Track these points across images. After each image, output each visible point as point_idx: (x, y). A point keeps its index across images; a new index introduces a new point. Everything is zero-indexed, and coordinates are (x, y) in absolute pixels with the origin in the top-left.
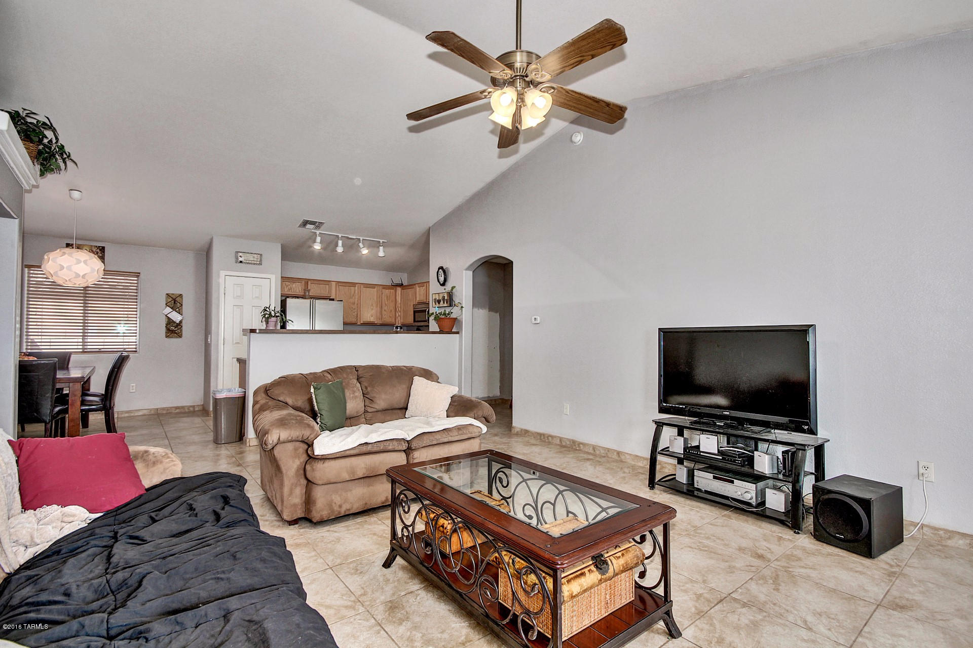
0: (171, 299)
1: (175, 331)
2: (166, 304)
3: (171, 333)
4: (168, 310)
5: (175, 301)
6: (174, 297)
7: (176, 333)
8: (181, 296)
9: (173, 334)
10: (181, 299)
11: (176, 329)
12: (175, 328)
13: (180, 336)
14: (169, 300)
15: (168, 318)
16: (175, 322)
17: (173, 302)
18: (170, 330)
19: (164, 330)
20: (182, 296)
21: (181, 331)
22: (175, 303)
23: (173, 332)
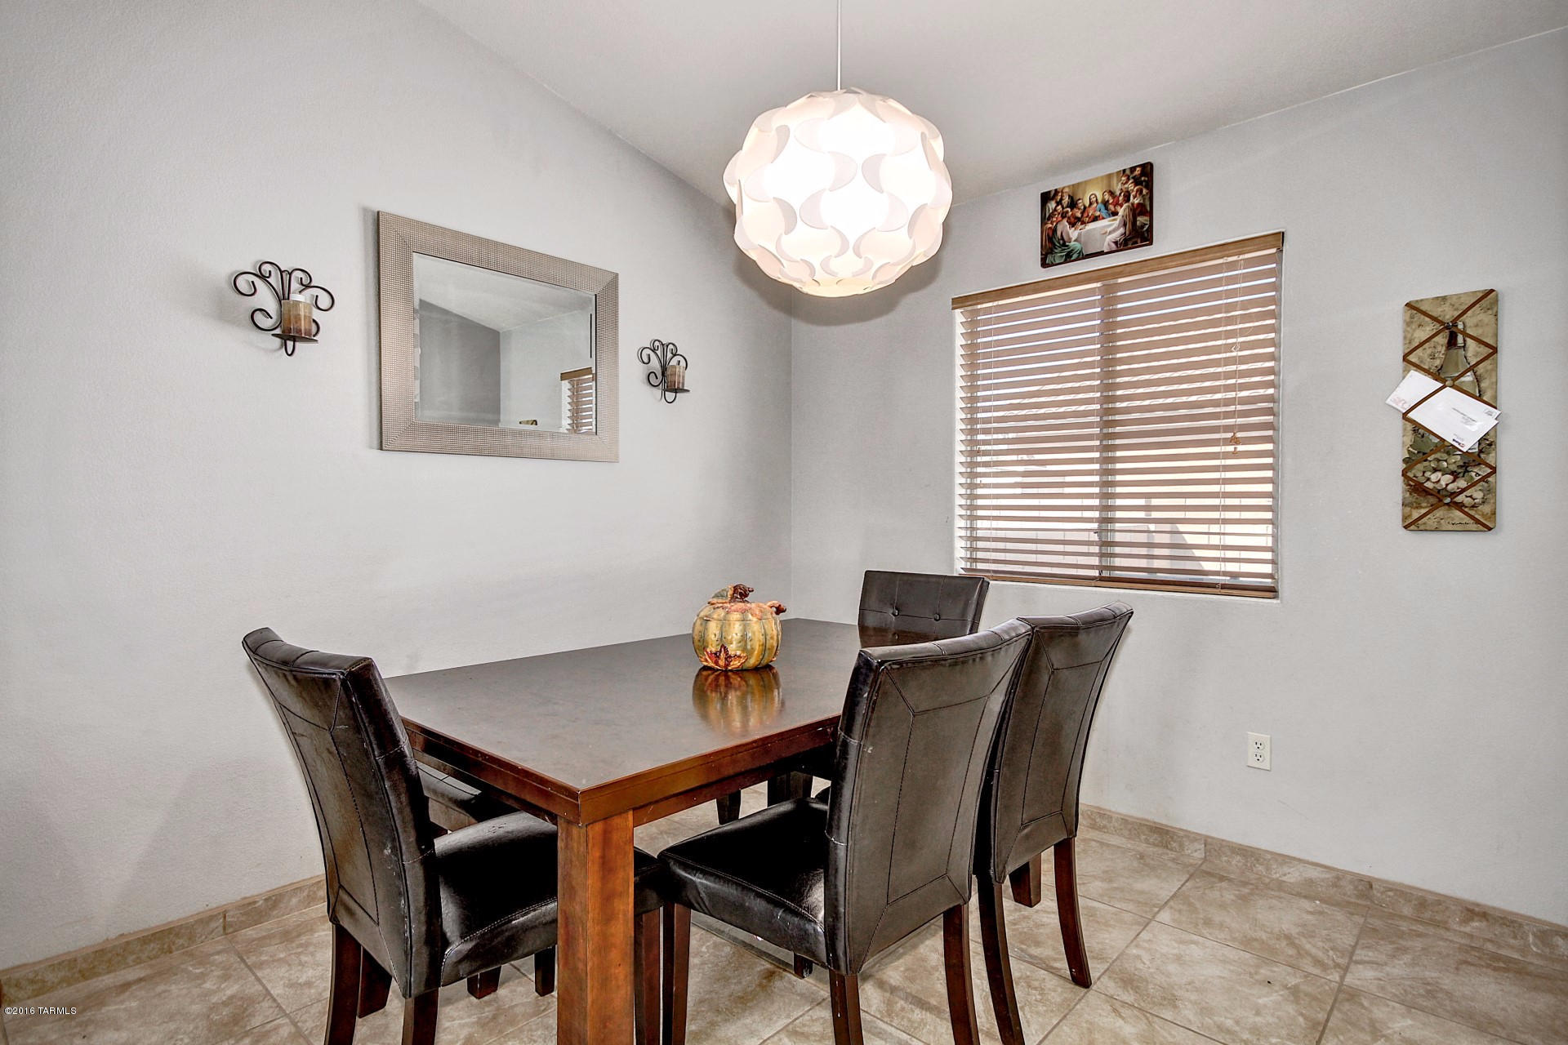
0: (1429, 328)
1: (1453, 494)
2: (1405, 358)
3: (1434, 508)
4: (1418, 384)
5: (1453, 335)
6: (1448, 315)
7: (1460, 506)
8: (1487, 298)
9: (1439, 513)
10: (1486, 318)
11: (1462, 483)
12: (1456, 476)
13: (1486, 526)
14: (1421, 335)
15: (1417, 428)
16: (1448, 449)
17: (1442, 339)
18: (1426, 492)
19: (1396, 489)
20: (1496, 301)
21: (1491, 492)
22: (1452, 342)
23: (1442, 499)
